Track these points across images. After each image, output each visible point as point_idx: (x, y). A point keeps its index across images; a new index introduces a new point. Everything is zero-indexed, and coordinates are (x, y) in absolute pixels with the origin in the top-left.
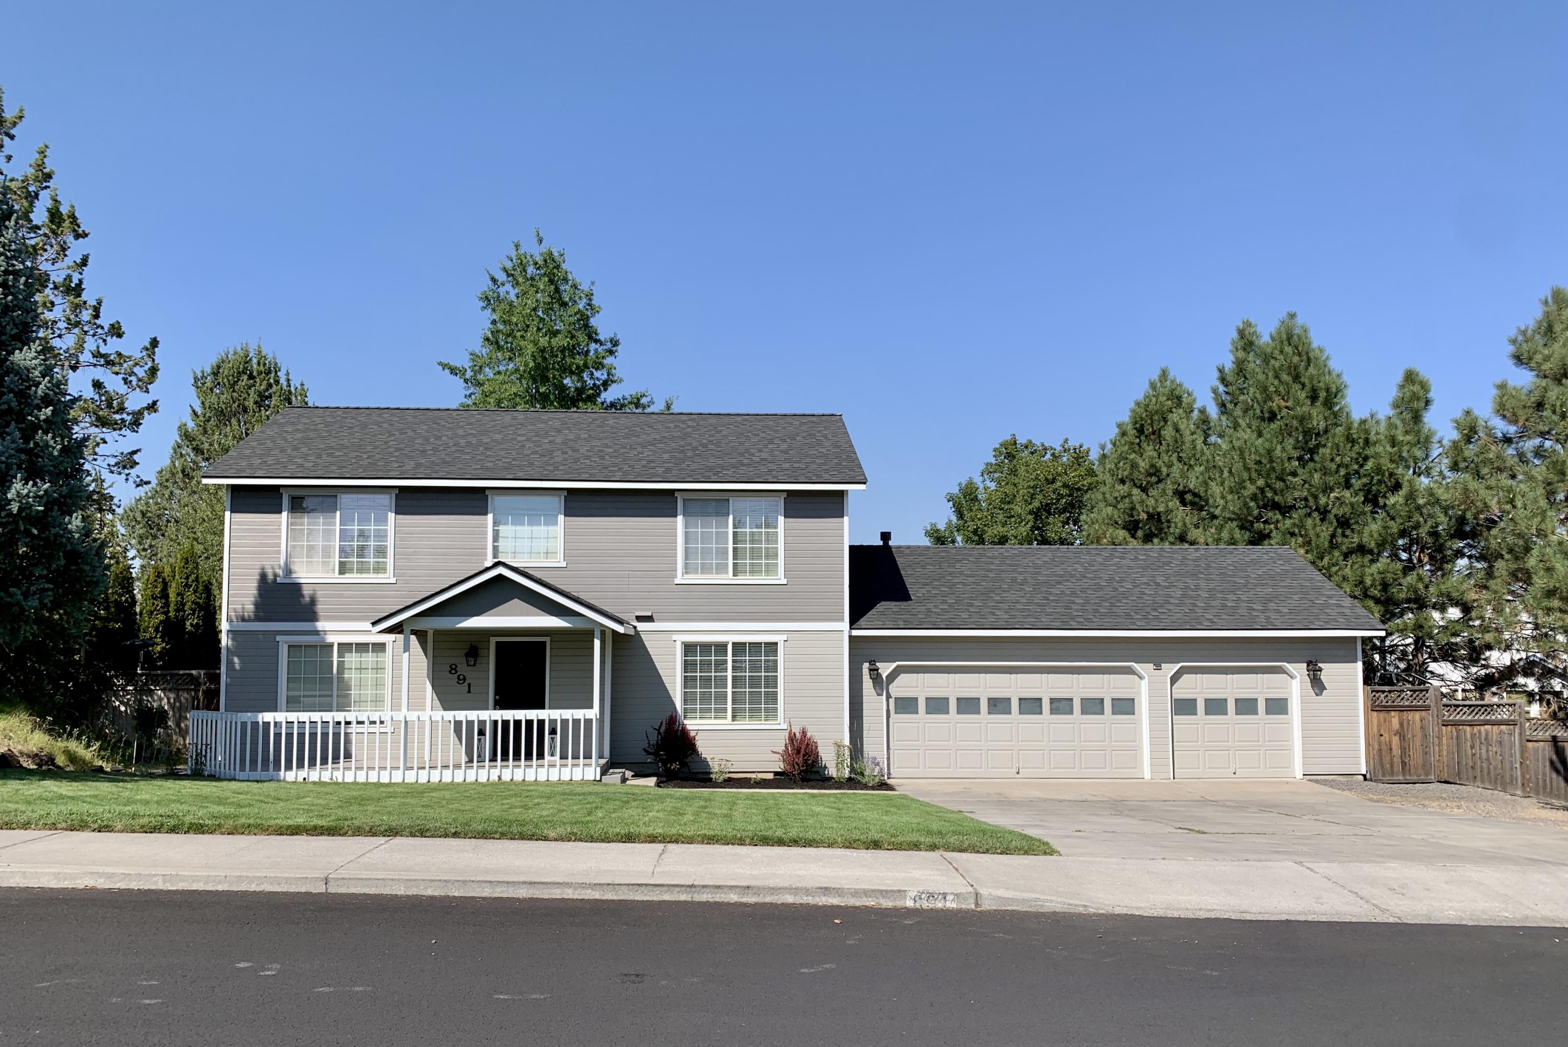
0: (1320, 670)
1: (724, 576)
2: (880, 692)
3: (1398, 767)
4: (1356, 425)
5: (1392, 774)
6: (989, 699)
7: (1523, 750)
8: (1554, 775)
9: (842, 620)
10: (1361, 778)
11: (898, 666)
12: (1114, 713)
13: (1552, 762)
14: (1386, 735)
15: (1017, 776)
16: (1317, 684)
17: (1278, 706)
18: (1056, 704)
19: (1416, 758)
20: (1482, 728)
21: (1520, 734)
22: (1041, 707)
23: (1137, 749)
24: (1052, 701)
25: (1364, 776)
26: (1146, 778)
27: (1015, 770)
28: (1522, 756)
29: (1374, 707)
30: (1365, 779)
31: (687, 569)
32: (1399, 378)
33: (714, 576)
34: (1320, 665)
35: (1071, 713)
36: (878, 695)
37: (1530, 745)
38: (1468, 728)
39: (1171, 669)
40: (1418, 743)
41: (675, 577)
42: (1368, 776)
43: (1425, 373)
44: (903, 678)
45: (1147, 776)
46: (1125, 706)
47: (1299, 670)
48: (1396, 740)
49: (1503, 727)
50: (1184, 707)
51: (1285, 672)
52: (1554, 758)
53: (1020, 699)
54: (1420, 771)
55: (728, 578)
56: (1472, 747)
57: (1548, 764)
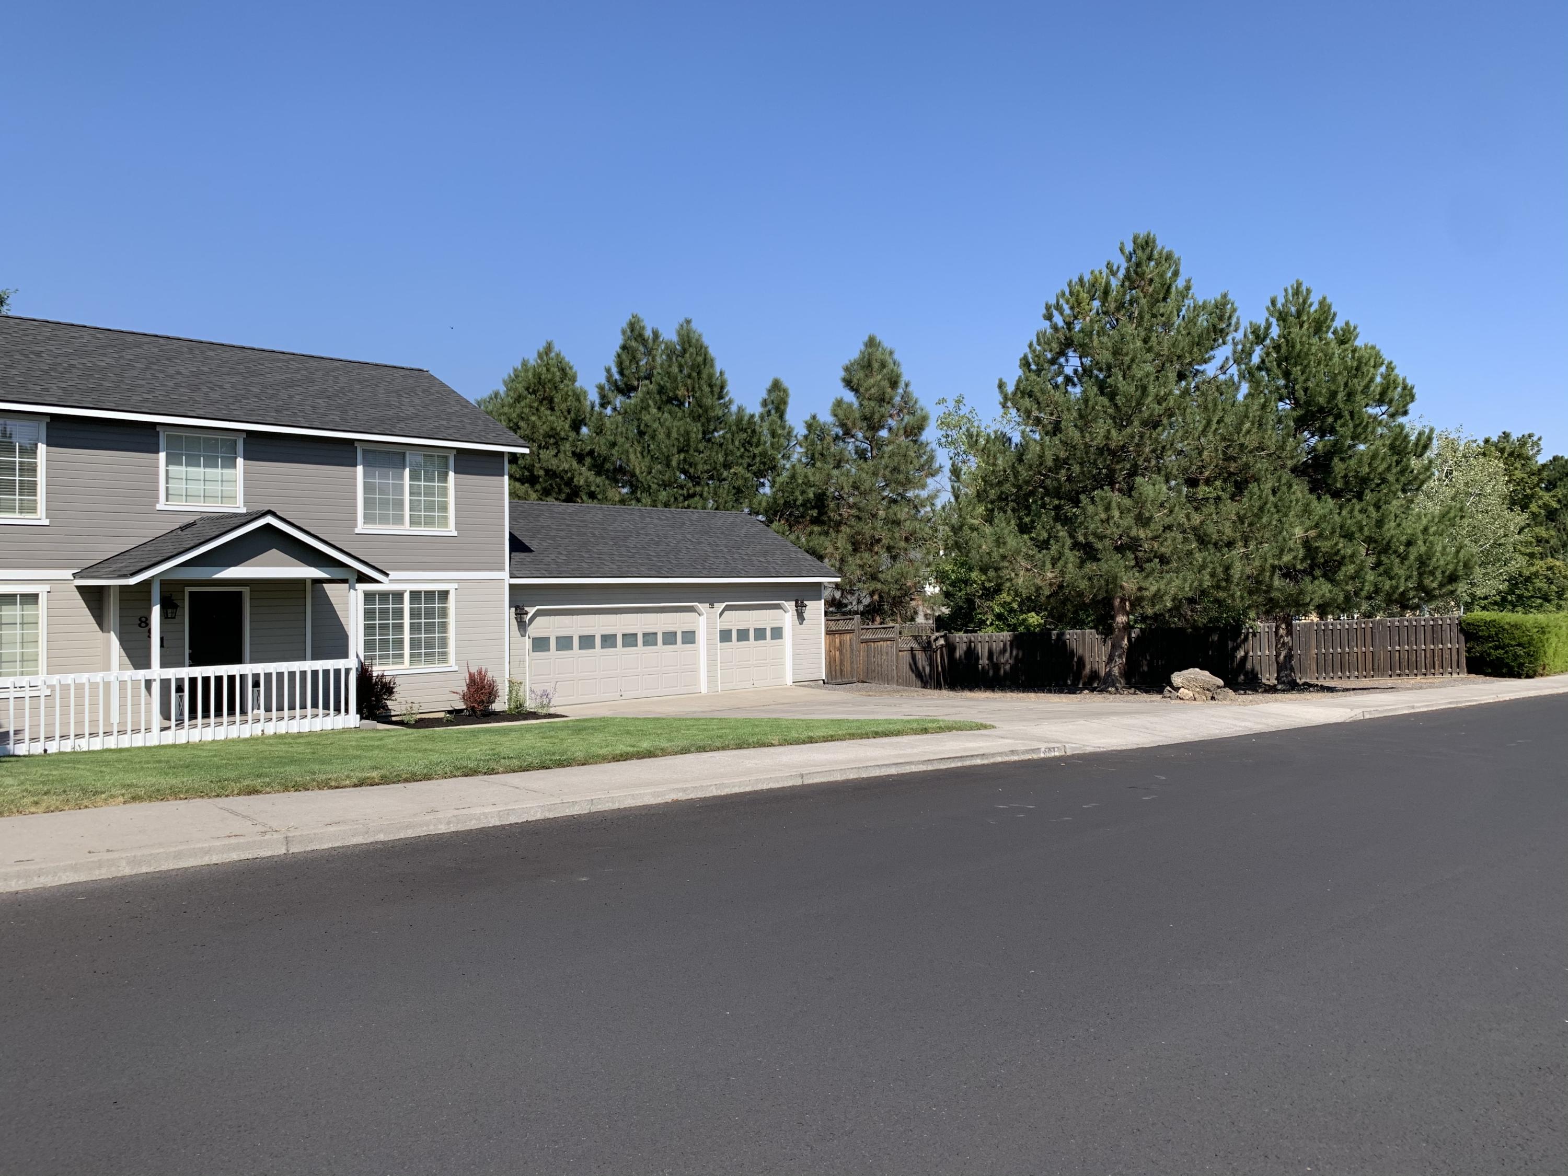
0: (806, 606)
1: (402, 527)
2: (523, 633)
3: (838, 674)
4: (746, 418)
5: (836, 679)
6: (602, 636)
7: (897, 655)
8: (911, 673)
9: (503, 570)
10: (822, 682)
11: (538, 610)
12: (683, 643)
13: (910, 665)
14: (833, 651)
15: (621, 698)
16: (801, 617)
17: (777, 633)
18: (647, 638)
19: (847, 667)
20: (879, 644)
21: (896, 648)
22: (636, 640)
23: (696, 671)
24: (645, 635)
25: (823, 680)
26: (703, 692)
27: (619, 693)
28: (897, 660)
29: (829, 632)
30: (824, 683)
31: (368, 519)
32: (768, 384)
33: (391, 527)
34: (805, 602)
35: (656, 644)
36: (522, 636)
37: (900, 653)
38: (872, 644)
39: (720, 607)
40: (848, 656)
41: (356, 526)
42: (826, 681)
43: (786, 383)
44: (539, 620)
45: (704, 689)
46: (689, 637)
47: (790, 606)
48: (838, 653)
49: (889, 642)
50: (725, 636)
51: (782, 608)
52: (911, 661)
53: (623, 635)
54: (849, 676)
55: (406, 529)
56: (874, 657)
57: (908, 666)
